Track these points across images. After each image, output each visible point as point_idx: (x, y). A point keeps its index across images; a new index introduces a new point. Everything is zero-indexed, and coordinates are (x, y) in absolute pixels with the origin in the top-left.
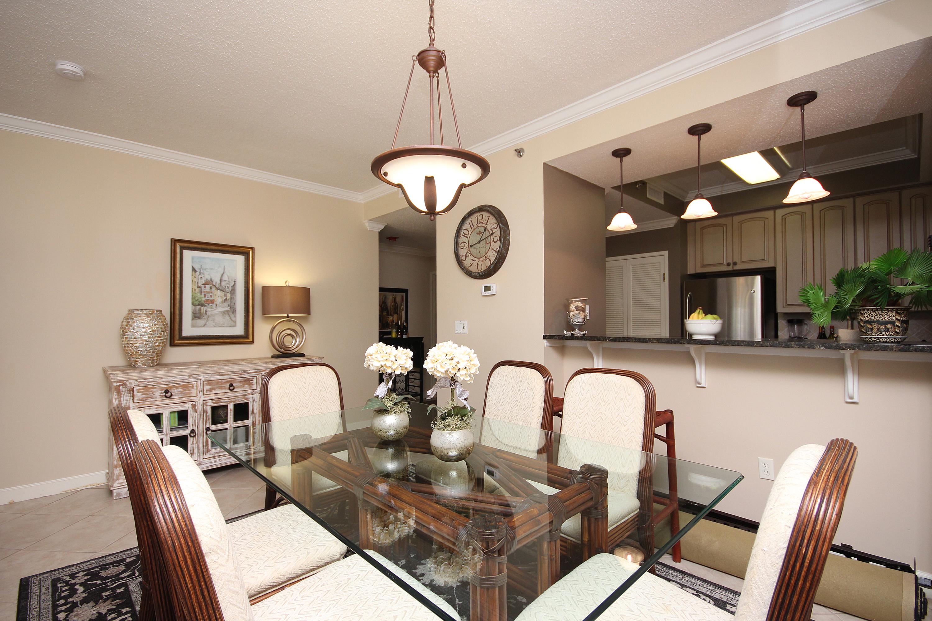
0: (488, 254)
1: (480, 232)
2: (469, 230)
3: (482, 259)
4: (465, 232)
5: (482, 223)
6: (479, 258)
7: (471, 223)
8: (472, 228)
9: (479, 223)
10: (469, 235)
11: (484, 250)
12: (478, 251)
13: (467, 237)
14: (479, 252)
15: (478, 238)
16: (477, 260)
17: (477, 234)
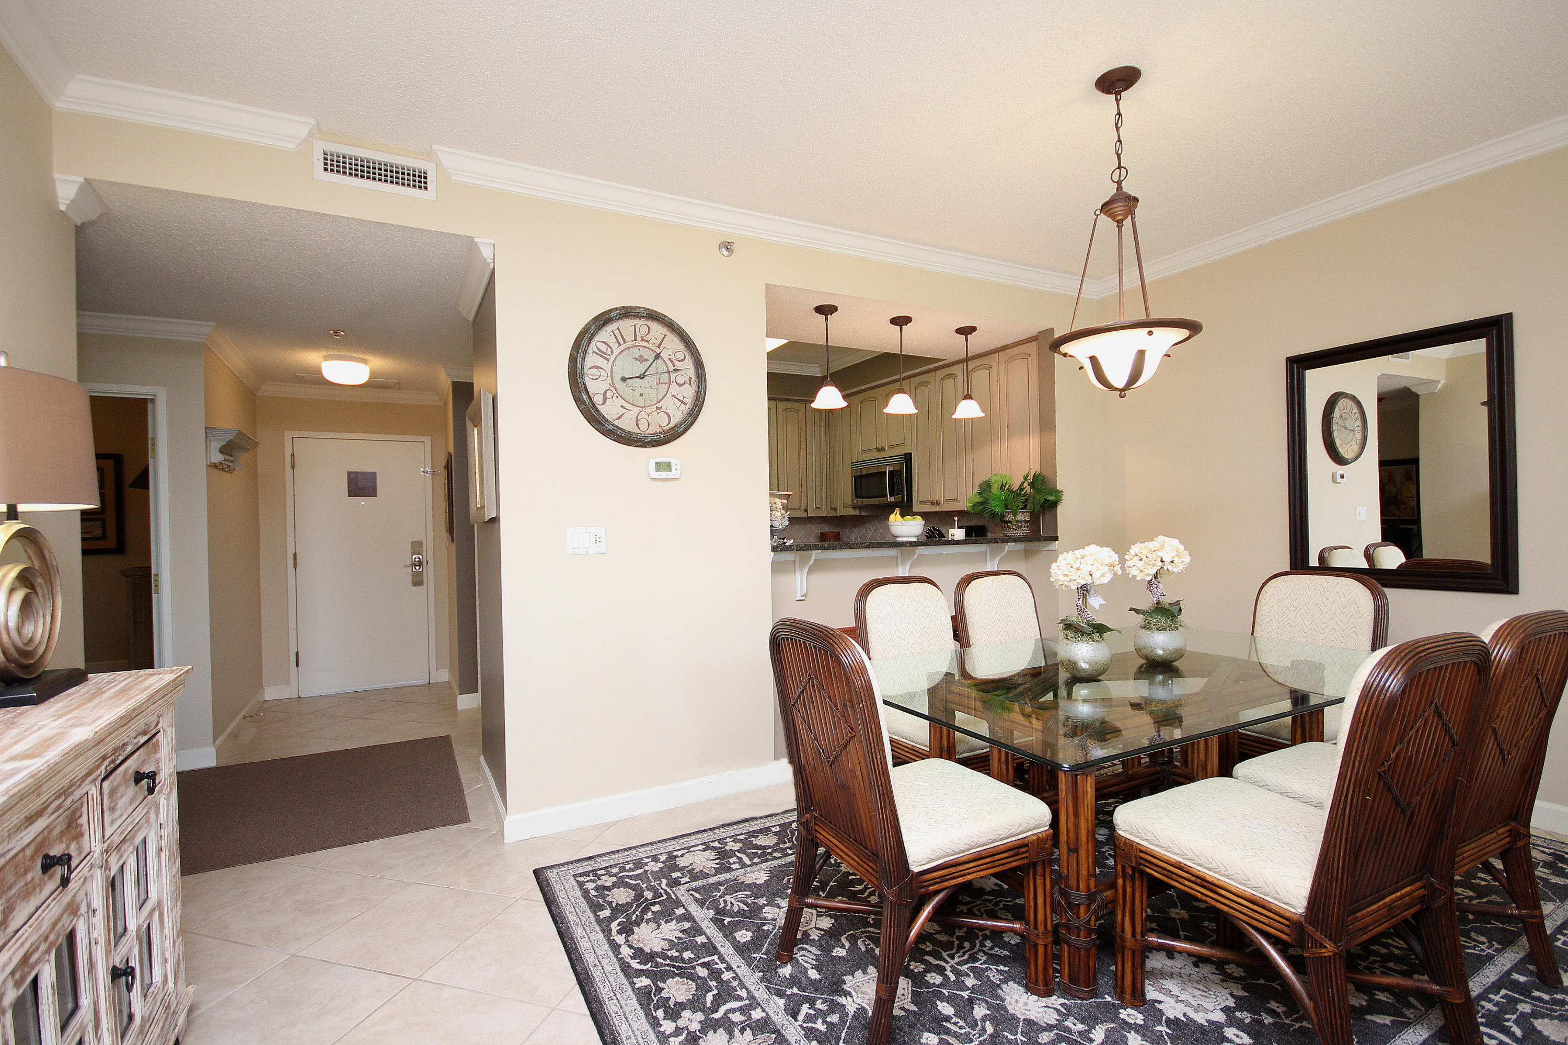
0: (663, 404)
1: (641, 356)
2: (614, 346)
3: (648, 410)
4: (603, 347)
5: (648, 342)
6: (642, 407)
7: (617, 333)
8: (620, 345)
9: (639, 339)
10: (613, 357)
11: (652, 395)
12: (637, 393)
13: (608, 360)
14: (641, 395)
15: (639, 368)
16: (636, 410)
17: (636, 359)
